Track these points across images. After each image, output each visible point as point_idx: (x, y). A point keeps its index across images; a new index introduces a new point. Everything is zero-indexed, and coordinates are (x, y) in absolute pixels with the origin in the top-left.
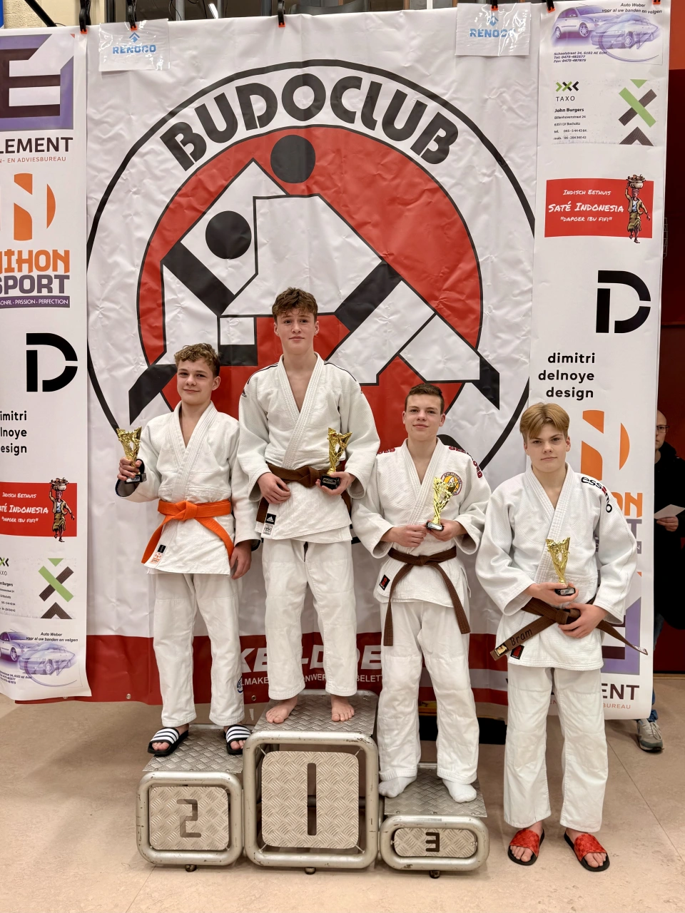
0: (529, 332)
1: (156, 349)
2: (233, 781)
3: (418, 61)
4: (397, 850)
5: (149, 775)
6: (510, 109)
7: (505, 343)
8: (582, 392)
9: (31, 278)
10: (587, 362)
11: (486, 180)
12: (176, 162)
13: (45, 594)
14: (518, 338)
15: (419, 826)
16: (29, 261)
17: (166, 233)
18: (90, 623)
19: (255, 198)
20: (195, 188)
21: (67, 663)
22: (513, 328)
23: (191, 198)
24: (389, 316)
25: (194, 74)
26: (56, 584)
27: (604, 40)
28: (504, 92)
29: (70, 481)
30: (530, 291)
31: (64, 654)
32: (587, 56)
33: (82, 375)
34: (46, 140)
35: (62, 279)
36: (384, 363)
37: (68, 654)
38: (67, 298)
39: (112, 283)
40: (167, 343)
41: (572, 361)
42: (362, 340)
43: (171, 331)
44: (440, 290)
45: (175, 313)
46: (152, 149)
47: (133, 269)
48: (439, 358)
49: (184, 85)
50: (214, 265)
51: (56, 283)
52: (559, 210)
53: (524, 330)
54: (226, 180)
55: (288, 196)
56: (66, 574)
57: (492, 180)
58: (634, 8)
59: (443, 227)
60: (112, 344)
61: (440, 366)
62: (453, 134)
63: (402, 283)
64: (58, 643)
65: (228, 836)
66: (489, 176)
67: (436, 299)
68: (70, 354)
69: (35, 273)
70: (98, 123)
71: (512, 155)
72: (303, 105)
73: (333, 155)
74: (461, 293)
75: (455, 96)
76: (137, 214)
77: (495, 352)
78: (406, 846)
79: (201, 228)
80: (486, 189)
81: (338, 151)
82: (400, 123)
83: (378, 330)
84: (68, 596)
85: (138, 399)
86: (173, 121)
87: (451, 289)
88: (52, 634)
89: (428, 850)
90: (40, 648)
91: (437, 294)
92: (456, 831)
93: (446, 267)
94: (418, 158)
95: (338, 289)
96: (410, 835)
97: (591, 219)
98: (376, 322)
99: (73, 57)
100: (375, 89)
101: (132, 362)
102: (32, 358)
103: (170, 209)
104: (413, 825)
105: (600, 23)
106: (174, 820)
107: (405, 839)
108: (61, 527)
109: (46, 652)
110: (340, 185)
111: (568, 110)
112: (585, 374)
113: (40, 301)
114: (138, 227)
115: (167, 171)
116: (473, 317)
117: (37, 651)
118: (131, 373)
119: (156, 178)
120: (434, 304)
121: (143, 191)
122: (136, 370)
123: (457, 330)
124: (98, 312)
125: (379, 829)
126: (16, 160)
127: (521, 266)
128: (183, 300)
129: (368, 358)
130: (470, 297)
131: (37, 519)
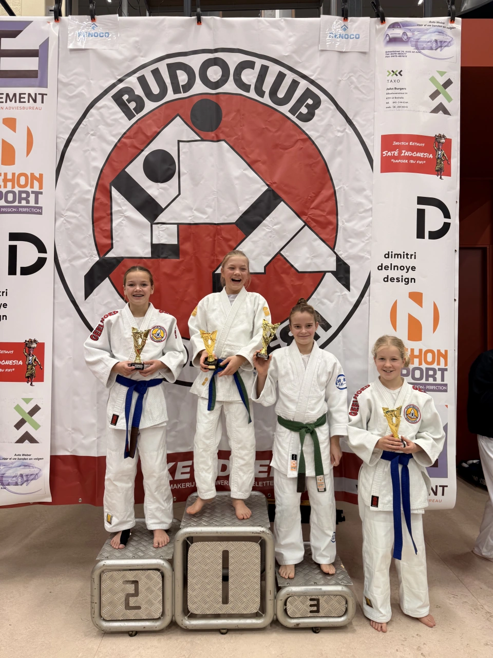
0: (371, 237)
1: (105, 246)
2: (166, 565)
3: (294, 52)
4: (288, 613)
5: (102, 563)
6: (356, 88)
7: (354, 245)
8: (408, 279)
9: (14, 193)
10: (411, 258)
11: (339, 134)
12: (123, 114)
13: (18, 426)
14: (363, 242)
15: (305, 594)
16: (12, 181)
17: (115, 164)
18: (53, 447)
19: (179, 141)
20: (136, 133)
21: (35, 476)
22: (359, 235)
23: (134, 140)
24: (273, 226)
25: (136, 53)
26: (27, 417)
27: (419, 44)
28: (352, 76)
29: (40, 341)
30: (371, 209)
31: (33, 470)
32: (408, 54)
33: (50, 264)
34: (27, 95)
35: (37, 194)
36: (270, 258)
37: (35, 469)
38: (41, 208)
39: (74, 198)
40: (114, 242)
41: (401, 258)
42: (254, 242)
43: (117, 233)
44: (308, 208)
45: (120, 220)
46: (105, 104)
47: (90, 188)
48: (308, 255)
49: (129, 61)
50: (149, 187)
51: (32, 198)
52: (390, 155)
53: (367, 236)
54: (159, 128)
55: (202, 140)
56: (36, 409)
57: (344, 135)
58: (438, 24)
59: (310, 165)
60: (72, 242)
61: (309, 261)
62: (317, 103)
63: (282, 203)
64: (28, 461)
65: (161, 608)
66: (342, 132)
67: (305, 214)
68: (41, 248)
69: (17, 189)
70: (66, 85)
71: (358, 118)
72: (214, 79)
73: (235, 113)
74: (323, 211)
75: (319, 77)
76: (93, 149)
77: (347, 251)
78: (295, 610)
79: (140, 160)
80: (339, 141)
81: (238, 111)
82: (281, 94)
83: (265, 235)
84: (36, 426)
85: (91, 282)
86: (121, 86)
87: (316, 208)
88: (23, 455)
89: (311, 612)
90: (14, 465)
91: (306, 211)
92: (332, 597)
93: (313, 193)
94: (294, 118)
95: (238, 206)
96: (298, 602)
97: (412, 161)
98: (264, 230)
99: (48, 38)
100: (264, 70)
101: (88, 255)
102: (13, 251)
103: (118, 147)
104: (301, 594)
105: (416, 33)
106: (120, 597)
107: (294, 604)
108: (32, 375)
109: (18, 468)
110: (240, 134)
111: (395, 88)
112: (409, 267)
113: (20, 209)
114: (94, 159)
115: (115, 120)
116: (331, 227)
117: (11, 468)
118: (86, 263)
119: (108, 125)
120: (305, 218)
121: (98, 134)
122: (90, 261)
123: (321, 236)
124: (62, 219)
125: (275, 597)
126: (4, 108)
127: (365, 193)
128: (126, 211)
129: (259, 255)
130: (330, 213)
131: (14, 369)
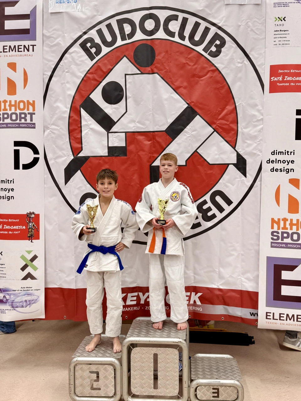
0: (261, 140)
1: (77, 149)
2: (117, 362)
3: (207, 6)
4: (198, 397)
5: (75, 359)
6: (252, 30)
7: (249, 145)
8: (288, 169)
9: (16, 114)
10: (291, 154)
11: (240, 65)
12: (87, 57)
13: (23, 269)
14: (256, 143)
15: (209, 385)
16: (15, 106)
17: (83, 92)
18: (46, 283)
19: (126, 75)
20: (96, 70)
21: (35, 301)
22: (253, 138)
23: (94, 75)
24: (192, 132)
25: (95, 13)
26: (29, 263)
28: (249, 22)
29: (36, 213)
30: (262, 119)
31: (34, 297)
32: (290, 4)
33: (42, 161)
34: (23, 46)
35: (31, 114)
36: (189, 155)
37: (35, 297)
38: (34, 124)
39: (56, 116)
40: (83, 146)
41: (283, 154)
42: (178, 144)
43: (85, 140)
44: (217, 119)
45: (87, 131)
46: (75, 50)
47: (66, 109)
48: (216, 152)
49: (90, 19)
50: (106, 108)
52: (276, 79)
53: (258, 139)
54: (112, 66)
55: (142, 73)
56: (35, 257)
57: (243, 65)
59: (218, 89)
60: (56, 146)
61: (217, 157)
62: (223, 43)
63: (198, 116)
64: (30, 292)
65: (114, 389)
66: (241, 63)
67: (215, 123)
68: (36, 151)
69: (18, 112)
70: (49, 37)
71: (253, 53)
72: (149, 28)
73: (164, 53)
74: (227, 121)
75: (224, 24)
76: (68, 82)
77: (244, 150)
78: (202, 395)
80: (239, 70)
81: (167, 52)
82: (197, 38)
83: (186, 139)
84: (35, 268)
85: (69, 173)
86: (85, 37)
87: (222, 118)
88: (27, 288)
89: (213, 397)
90: (20, 295)
91: (215, 121)
92: (227, 387)
93: (220, 108)
94: (206, 55)
95: (166, 119)
96: (205, 389)
97: (292, 84)
98: (185, 135)
99: (36, 5)
100: (185, 21)
101: (66, 155)
102: (17, 153)
103: (85, 80)
104: (206, 384)
106: (87, 382)
107: (202, 391)
108: (32, 235)
109: (24, 297)
110: (167, 68)
111: (281, 31)
112: (290, 161)
113: (21, 125)
114: (69, 89)
115: (82, 61)
116: (233, 132)
117: (19, 296)
118: (65, 161)
119: (77, 65)
120: (214, 126)
121: (71, 71)
122: (68, 159)
123: (225, 139)
124: (49, 131)
125: (189, 386)
126: (8, 56)
127: (257, 108)
128: (90, 125)
129: (182, 153)
130: (232, 122)
131: (19, 232)
